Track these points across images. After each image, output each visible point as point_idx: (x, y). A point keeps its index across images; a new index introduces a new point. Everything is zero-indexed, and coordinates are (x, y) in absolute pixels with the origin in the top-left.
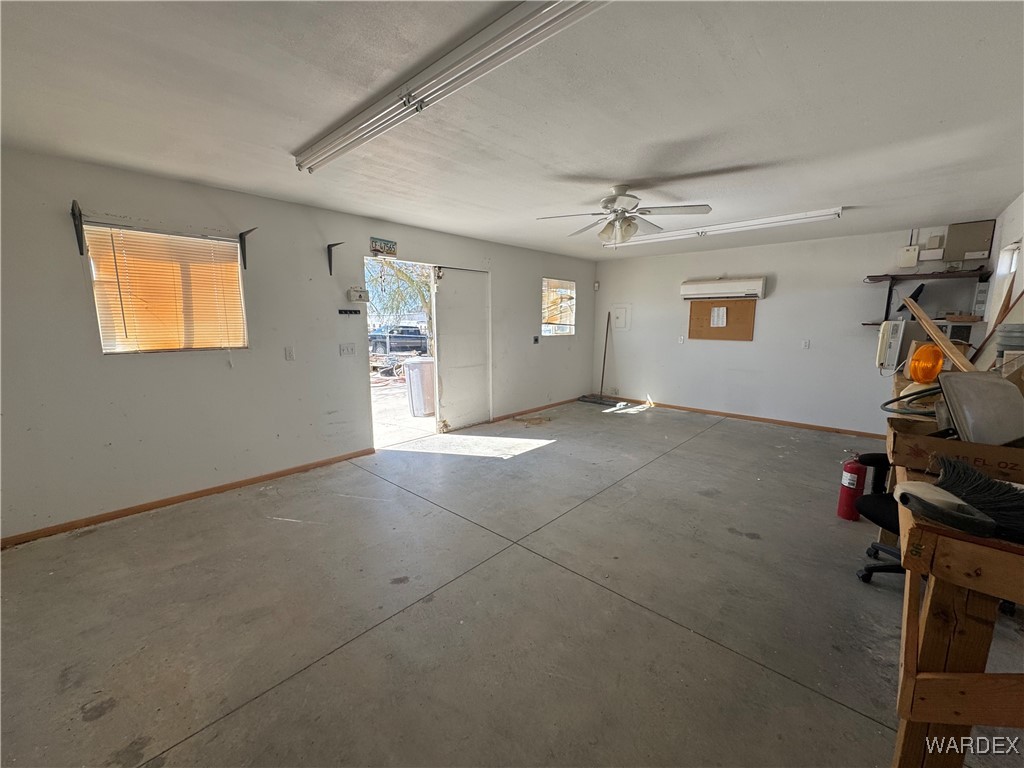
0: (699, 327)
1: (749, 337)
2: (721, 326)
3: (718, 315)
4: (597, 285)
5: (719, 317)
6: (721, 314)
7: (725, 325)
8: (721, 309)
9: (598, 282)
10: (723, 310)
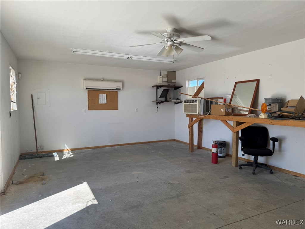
0: (93, 105)
1: (116, 108)
2: (104, 103)
3: (102, 97)
4: (20, 75)
5: (103, 99)
6: (104, 97)
7: (106, 102)
8: (104, 95)
9: (20, 73)
10: (105, 96)
